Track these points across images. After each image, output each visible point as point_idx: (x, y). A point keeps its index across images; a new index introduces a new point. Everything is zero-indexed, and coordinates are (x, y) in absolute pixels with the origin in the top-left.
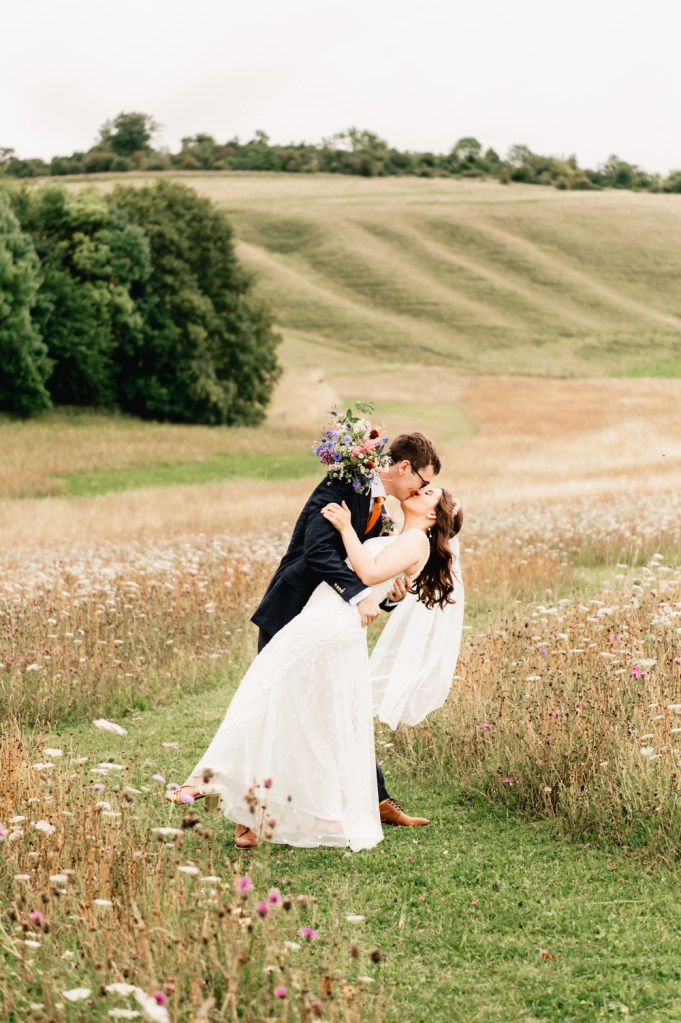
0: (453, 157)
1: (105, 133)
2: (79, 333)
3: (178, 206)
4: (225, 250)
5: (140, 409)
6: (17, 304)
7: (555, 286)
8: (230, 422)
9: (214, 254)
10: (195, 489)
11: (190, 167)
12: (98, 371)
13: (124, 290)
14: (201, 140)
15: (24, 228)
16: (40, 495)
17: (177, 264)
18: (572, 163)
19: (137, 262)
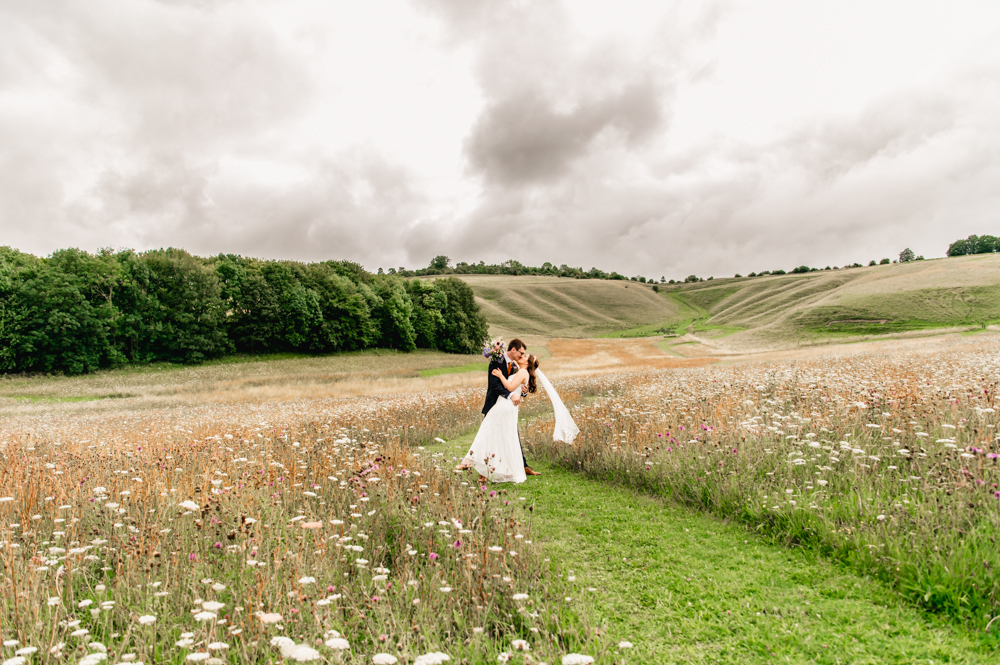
0: (543, 269)
1: (432, 262)
2: (425, 325)
3: (455, 284)
4: (471, 299)
5: (444, 349)
6: (405, 316)
7: (576, 309)
8: (473, 353)
9: (468, 300)
10: (462, 374)
11: (460, 273)
12: (431, 337)
13: (439, 311)
14: (463, 264)
15: (407, 292)
16: (413, 377)
17: (456, 303)
18: (581, 269)
19: (443, 303)
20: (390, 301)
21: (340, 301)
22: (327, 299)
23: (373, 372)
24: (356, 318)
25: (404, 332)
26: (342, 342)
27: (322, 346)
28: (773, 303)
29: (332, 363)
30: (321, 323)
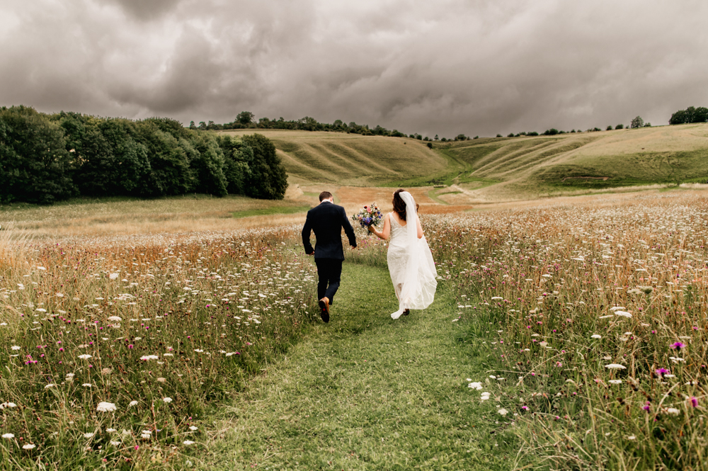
0: (334, 126)
1: (238, 117)
2: (235, 175)
3: (260, 140)
4: (273, 152)
5: (250, 195)
6: (219, 167)
7: (362, 162)
8: (275, 199)
9: (270, 154)
10: (266, 216)
11: (262, 128)
12: (240, 184)
13: (246, 163)
14: (265, 120)
15: (220, 147)
16: (227, 217)
17: (261, 156)
18: (367, 127)
19: (250, 156)
20: (206, 154)
21: (164, 153)
22: (154, 152)
23: (194, 213)
24: (178, 168)
25: (218, 180)
26: (167, 188)
27: (151, 191)
28: (525, 160)
29: (160, 205)
30: (149, 172)
